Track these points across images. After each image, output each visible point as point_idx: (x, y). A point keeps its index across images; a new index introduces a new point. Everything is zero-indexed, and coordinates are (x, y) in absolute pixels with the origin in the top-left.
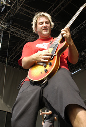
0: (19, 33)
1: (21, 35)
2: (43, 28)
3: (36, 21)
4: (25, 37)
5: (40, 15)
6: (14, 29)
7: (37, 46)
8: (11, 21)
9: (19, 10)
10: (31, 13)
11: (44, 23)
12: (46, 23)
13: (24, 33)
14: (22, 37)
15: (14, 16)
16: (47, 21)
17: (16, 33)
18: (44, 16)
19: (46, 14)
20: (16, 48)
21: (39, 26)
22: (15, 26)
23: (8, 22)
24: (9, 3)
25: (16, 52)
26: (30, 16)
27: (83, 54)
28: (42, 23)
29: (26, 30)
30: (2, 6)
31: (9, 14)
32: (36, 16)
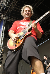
2: (27, 14)
3: (24, 9)
5: (27, 6)
7: (20, 23)
8: (9, 15)
11: (28, 11)
12: (29, 11)
15: (11, 12)
16: (29, 10)
18: (28, 7)
19: (30, 6)
21: (25, 12)
22: (12, 18)
23: (8, 15)
24: (8, 5)
28: (27, 11)
30: (4, 7)
31: (8, 11)
32: (24, 6)
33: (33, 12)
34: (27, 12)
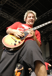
0: (5, 15)
1: (6, 17)
3: (27, 15)
4: (9, 19)
6: (2, 13)
8: (1, 8)
9: (7, 2)
10: (14, 4)
13: (8, 16)
14: (7, 18)
15: (3, 5)
17: (3, 15)
18: (32, 13)
20: (2, 24)
25: (3, 27)
26: (13, 6)
27: (42, 32)
29: (10, 15)
33: (36, 18)
34: (31, 18)
